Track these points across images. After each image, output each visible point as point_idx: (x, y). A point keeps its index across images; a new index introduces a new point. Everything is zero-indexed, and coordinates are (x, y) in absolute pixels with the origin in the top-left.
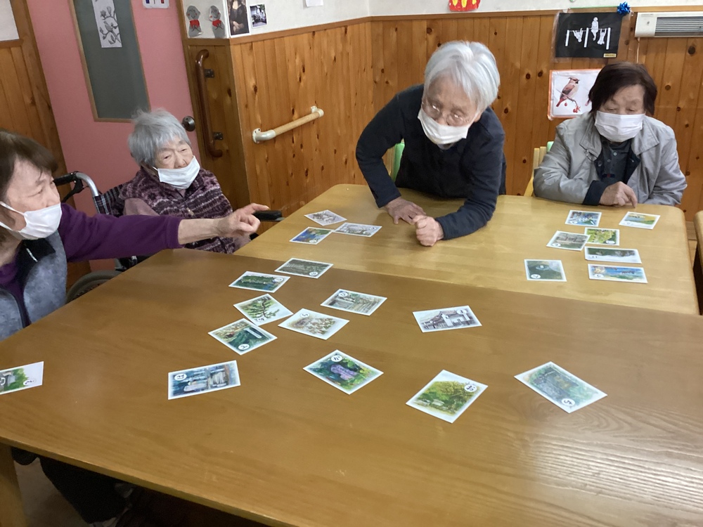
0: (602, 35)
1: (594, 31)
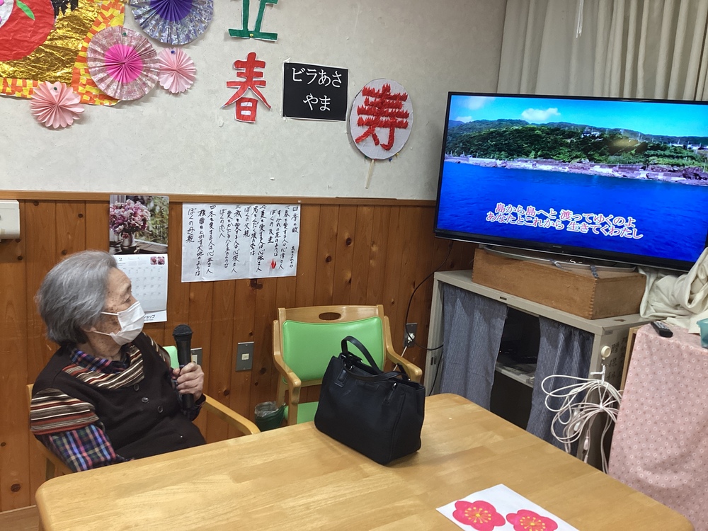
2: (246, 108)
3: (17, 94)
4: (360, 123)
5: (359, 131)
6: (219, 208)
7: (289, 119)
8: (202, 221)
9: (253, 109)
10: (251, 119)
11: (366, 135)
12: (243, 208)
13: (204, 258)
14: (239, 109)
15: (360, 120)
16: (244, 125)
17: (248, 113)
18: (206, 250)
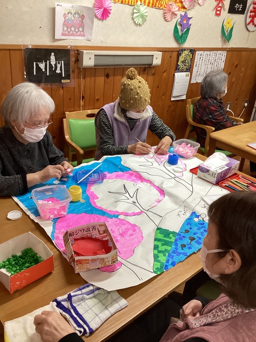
0: (59, 66)
1: (53, 63)
2: (219, 10)
3: (161, 8)
4: (250, 17)
5: (249, 20)
6: (206, 52)
7: (229, 14)
8: (200, 58)
9: (220, 11)
10: (219, 15)
11: (251, 21)
12: (212, 52)
13: (198, 73)
14: (217, 11)
15: (250, 15)
16: (217, 17)
17: (218, 12)
18: (199, 70)
